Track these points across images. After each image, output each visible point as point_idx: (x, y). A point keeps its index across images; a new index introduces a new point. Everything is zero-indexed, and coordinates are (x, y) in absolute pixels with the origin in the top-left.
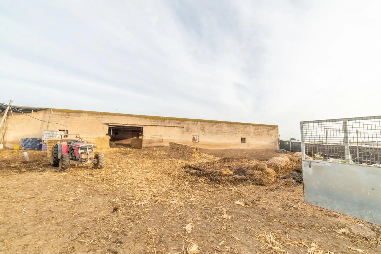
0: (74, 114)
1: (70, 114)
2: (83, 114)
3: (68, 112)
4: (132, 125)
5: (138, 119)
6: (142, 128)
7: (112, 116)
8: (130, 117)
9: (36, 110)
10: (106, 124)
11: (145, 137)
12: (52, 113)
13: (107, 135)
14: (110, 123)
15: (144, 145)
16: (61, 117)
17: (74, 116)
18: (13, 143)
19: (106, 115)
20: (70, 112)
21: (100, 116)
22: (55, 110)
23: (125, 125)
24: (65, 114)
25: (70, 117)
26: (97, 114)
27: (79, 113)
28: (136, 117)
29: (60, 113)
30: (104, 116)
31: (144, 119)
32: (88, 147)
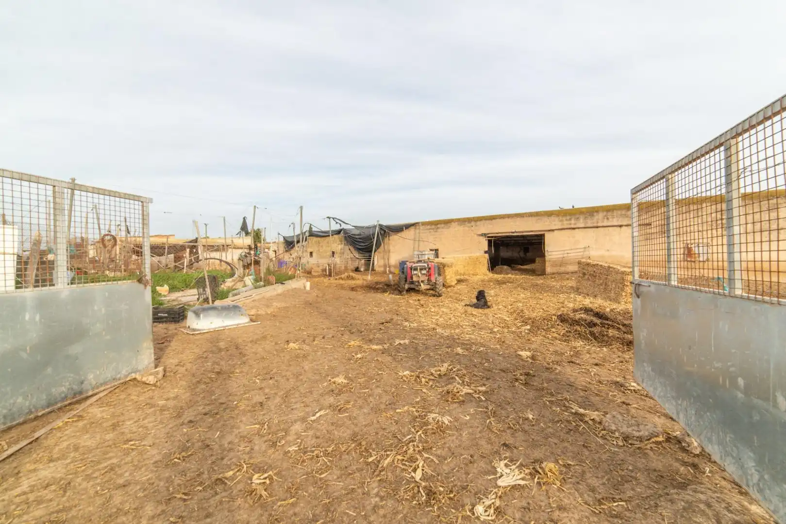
0: (443, 225)
1: (439, 226)
2: (453, 223)
3: (436, 225)
4: (523, 232)
5: (534, 219)
6: (543, 235)
7: (490, 221)
8: (518, 219)
9: (408, 226)
10: (482, 235)
11: (550, 253)
12: (421, 228)
13: (486, 252)
14: (488, 234)
15: (549, 270)
16: (430, 232)
17: (443, 228)
18: (395, 267)
19: (481, 220)
20: (438, 224)
21: (473, 223)
22: (424, 224)
23: (511, 234)
24: (433, 227)
25: (439, 230)
26: (469, 220)
27: (447, 222)
28: (529, 216)
29: (429, 227)
30: (478, 223)
31: (546, 219)
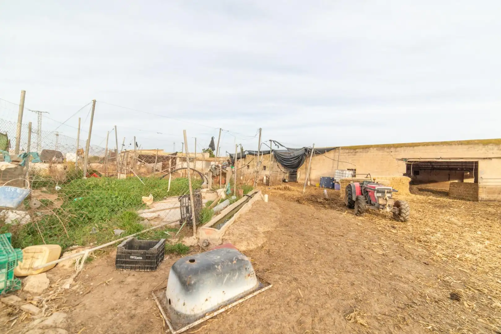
0: (361, 150)
1: (357, 150)
2: (371, 149)
3: (354, 149)
4: (450, 159)
5: (466, 147)
6: (477, 163)
7: (411, 148)
8: (445, 146)
9: (329, 150)
10: (402, 160)
11: (484, 180)
12: (341, 151)
13: (404, 175)
14: (409, 159)
15: (482, 195)
16: (349, 155)
17: (361, 152)
18: (315, 181)
19: (402, 147)
20: (356, 149)
21: (392, 149)
22: (343, 148)
23: (435, 160)
24: (352, 151)
25: (358, 154)
26: (389, 146)
27: (366, 148)
28: (458, 145)
29: (347, 151)
30: (398, 149)
31: (481, 147)
32: (386, 191)
